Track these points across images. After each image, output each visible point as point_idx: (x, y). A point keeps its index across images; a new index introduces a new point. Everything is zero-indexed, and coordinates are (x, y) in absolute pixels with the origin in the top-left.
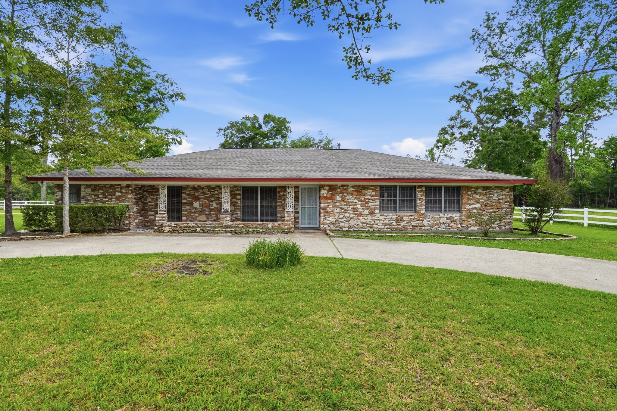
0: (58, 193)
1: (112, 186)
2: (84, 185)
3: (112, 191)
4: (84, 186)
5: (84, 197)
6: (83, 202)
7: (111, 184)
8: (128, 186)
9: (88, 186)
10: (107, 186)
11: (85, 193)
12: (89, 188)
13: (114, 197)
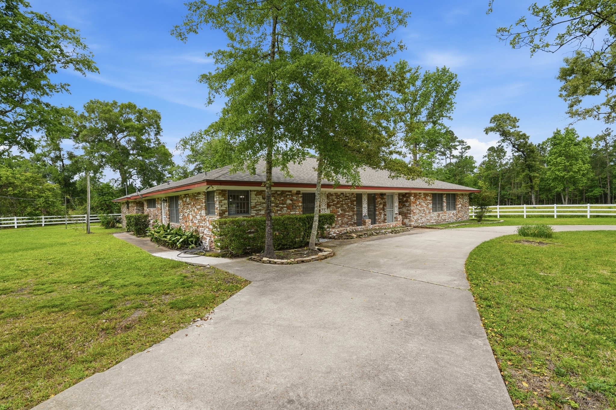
0: (223, 202)
1: (283, 192)
2: (255, 191)
3: (283, 198)
4: (254, 193)
5: (255, 207)
6: (253, 213)
7: (282, 191)
8: (298, 193)
9: (259, 193)
10: (279, 193)
11: (256, 201)
12: (260, 195)
13: (285, 206)
